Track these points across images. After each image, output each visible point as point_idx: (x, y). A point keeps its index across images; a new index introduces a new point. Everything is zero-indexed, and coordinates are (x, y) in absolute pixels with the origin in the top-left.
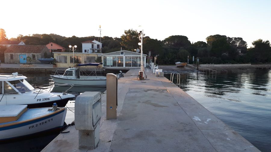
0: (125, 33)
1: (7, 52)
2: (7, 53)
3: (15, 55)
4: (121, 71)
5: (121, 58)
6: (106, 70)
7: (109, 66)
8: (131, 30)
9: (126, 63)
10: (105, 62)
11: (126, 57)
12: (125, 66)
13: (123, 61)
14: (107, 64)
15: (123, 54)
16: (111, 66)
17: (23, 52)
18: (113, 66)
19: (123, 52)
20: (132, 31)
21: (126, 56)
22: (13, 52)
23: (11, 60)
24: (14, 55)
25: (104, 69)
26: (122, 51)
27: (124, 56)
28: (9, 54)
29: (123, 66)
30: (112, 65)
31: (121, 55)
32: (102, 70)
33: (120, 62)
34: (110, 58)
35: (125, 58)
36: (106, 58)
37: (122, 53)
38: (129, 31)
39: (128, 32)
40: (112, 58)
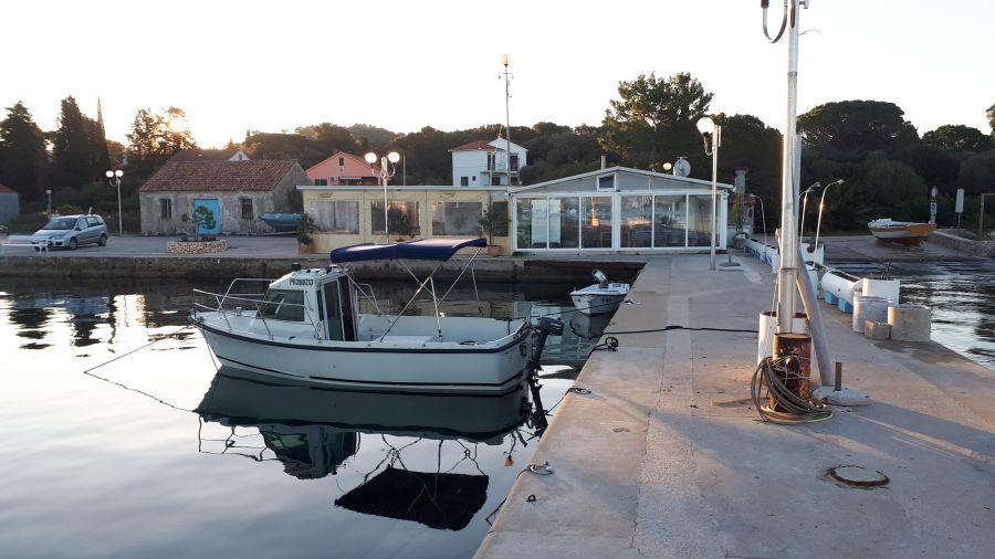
0: (623, 92)
1: (148, 191)
2: (149, 196)
3: (176, 201)
4: (599, 275)
5: (604, 207)
6: (526, 263)
7: (543, 245)
8: (646, 79)
9: (624, 229)
10: (526, 229)
11: (624, 200)
12: (622, 246)
13: (609, 218)
14: (535, 238)
15: (612, 186)
16: (554, 245)
17: (206, 190)
18: (562, 246)
19: (611, 178)
20: (652, 81)
21: (626, 193)
22: (169, 190)
23: (165, 221)
24: (173, 200)
25: (520, 262)
26: (604, 171)
27: (614, 196)
28: (157, 198)
29: (609, 244)
30: (557, 239)
31: (601, 192)
32: (511, 268)
33: (595, 223)
34: (546, 206)
35: (623, 206)
36: (530, 207)
37: (606, 182)
38: (640, 86)
39: (635, 88)
40: (557, 207)
